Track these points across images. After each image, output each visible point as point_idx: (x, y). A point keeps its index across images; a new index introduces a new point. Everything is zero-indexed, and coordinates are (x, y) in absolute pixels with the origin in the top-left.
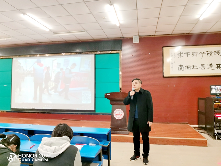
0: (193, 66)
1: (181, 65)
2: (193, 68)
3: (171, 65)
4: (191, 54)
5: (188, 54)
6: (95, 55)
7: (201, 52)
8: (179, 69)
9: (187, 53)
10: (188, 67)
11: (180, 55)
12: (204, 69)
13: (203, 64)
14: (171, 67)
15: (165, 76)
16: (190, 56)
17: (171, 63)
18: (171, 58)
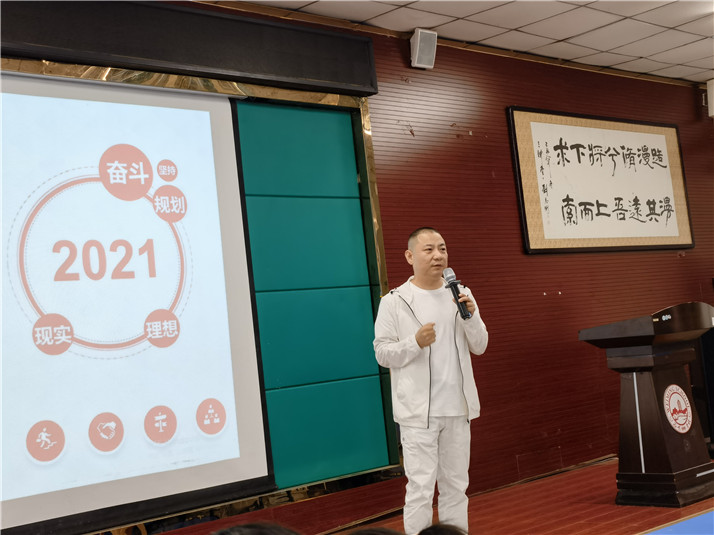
0: (599, 205)
1: (568, 200)
2: (599, 214)
3: (542, 196)
4: (587, 152)
5: (581, 150)
7: (609, 149)
8: (566, 215)
9: (577, 147)
10: (586, 207)
12: (624, 219)
13: (620, 199)
14: (543, 205)
15: (532, 247)
16: (585, 159)
17: (541, 188)
18: (538, 160)
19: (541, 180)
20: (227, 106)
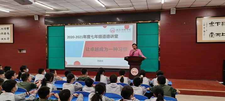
0: (223, 34)
1: (212, 33)
3: (203, 33)
5: (219, 23)
6: (137, 23)
8: (210, 36)
10: (218, 34)
11: (211, 24)
15: (198, 41)
18: (203, 27)
19: (203, 30)
20: (136, 24)
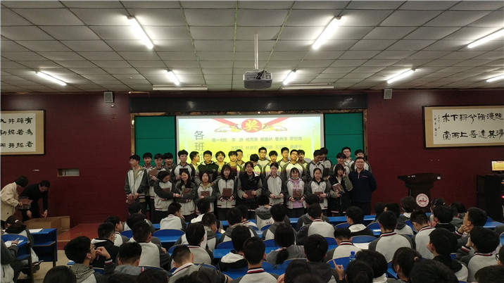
0: (462, 133)
1: (447, 132)
2: (462, 136)
3: (434, 132)
4: (459, 117)
5: (456, 117)
6: (324, 114)
7: (471, 115)
8: (445, 137)
9: (454, 116)
10: (455, 134)
11: (445, 118)
12: (475, 137)
13: (474, 131)
14: (434, 134)
15: (427, 146)
16: (458, 119)
17: (434, 129)
18: (434, 121)
19: (434, 127)
